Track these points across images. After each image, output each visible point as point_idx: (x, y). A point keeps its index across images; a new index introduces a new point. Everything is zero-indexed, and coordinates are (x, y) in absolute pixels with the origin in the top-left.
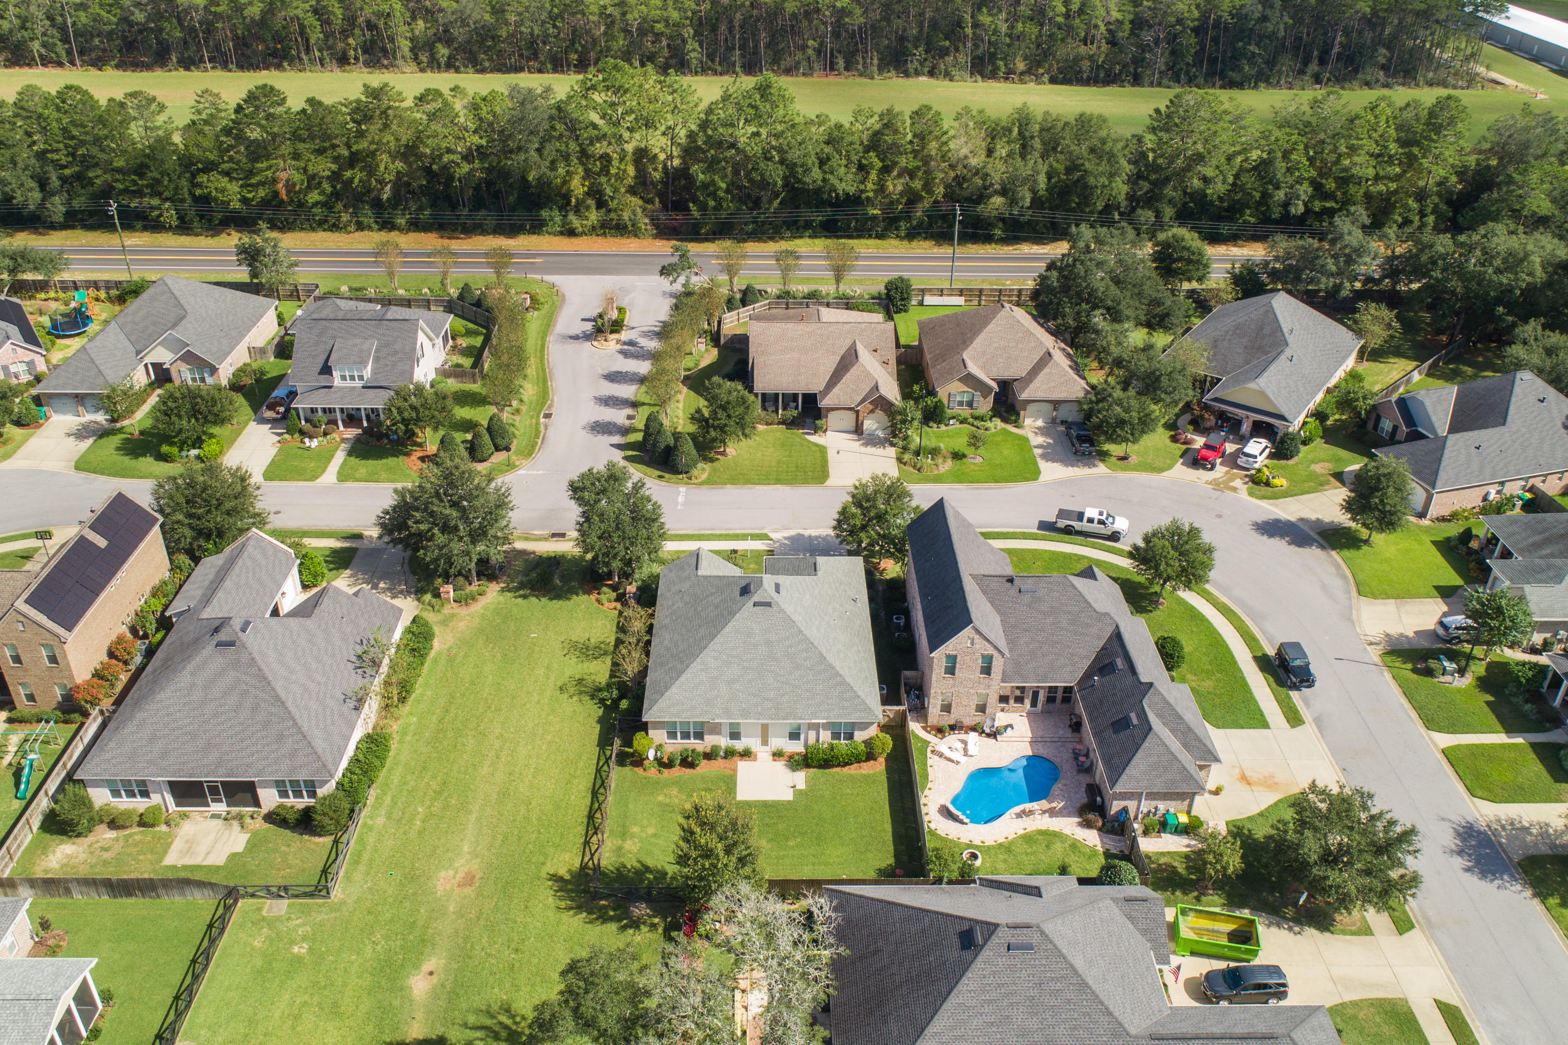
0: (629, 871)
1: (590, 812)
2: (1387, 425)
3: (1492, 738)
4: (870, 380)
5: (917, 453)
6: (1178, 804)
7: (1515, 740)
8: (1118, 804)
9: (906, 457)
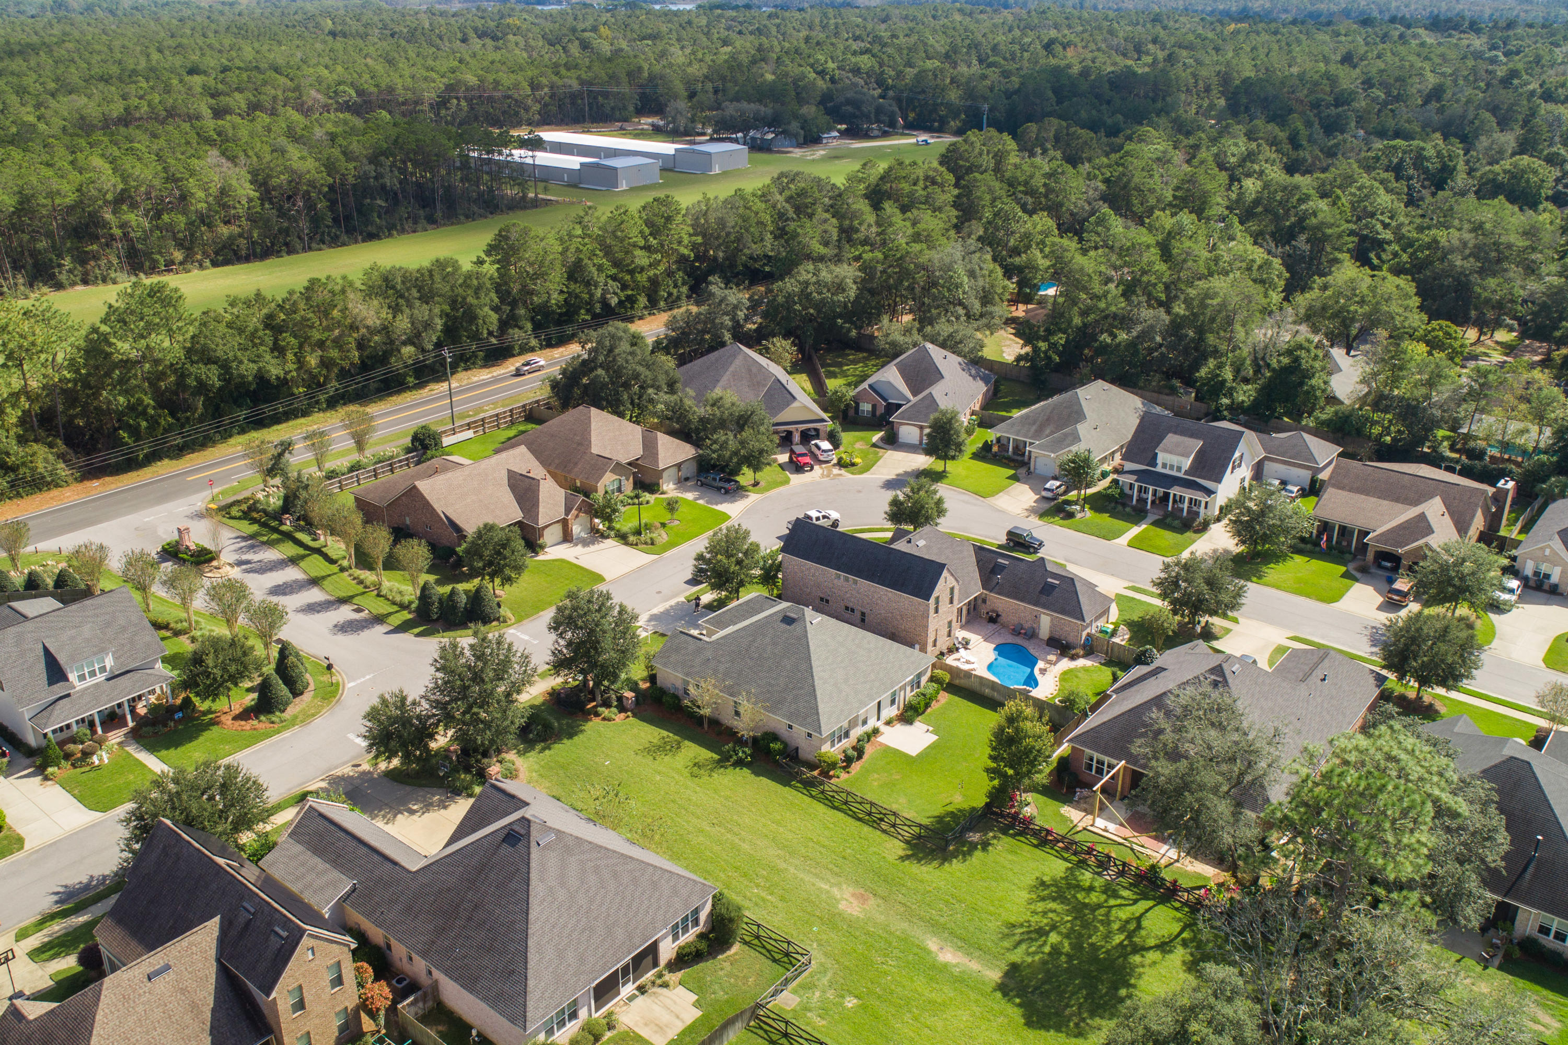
1: (853, 818)
2: (866, 407)
3: (1135, 530)
4: (560, 494)
5: (638, 532)
6: (1104, 619)
7: (1144, 526)
8: (1084, 634)
9: (632, 539)
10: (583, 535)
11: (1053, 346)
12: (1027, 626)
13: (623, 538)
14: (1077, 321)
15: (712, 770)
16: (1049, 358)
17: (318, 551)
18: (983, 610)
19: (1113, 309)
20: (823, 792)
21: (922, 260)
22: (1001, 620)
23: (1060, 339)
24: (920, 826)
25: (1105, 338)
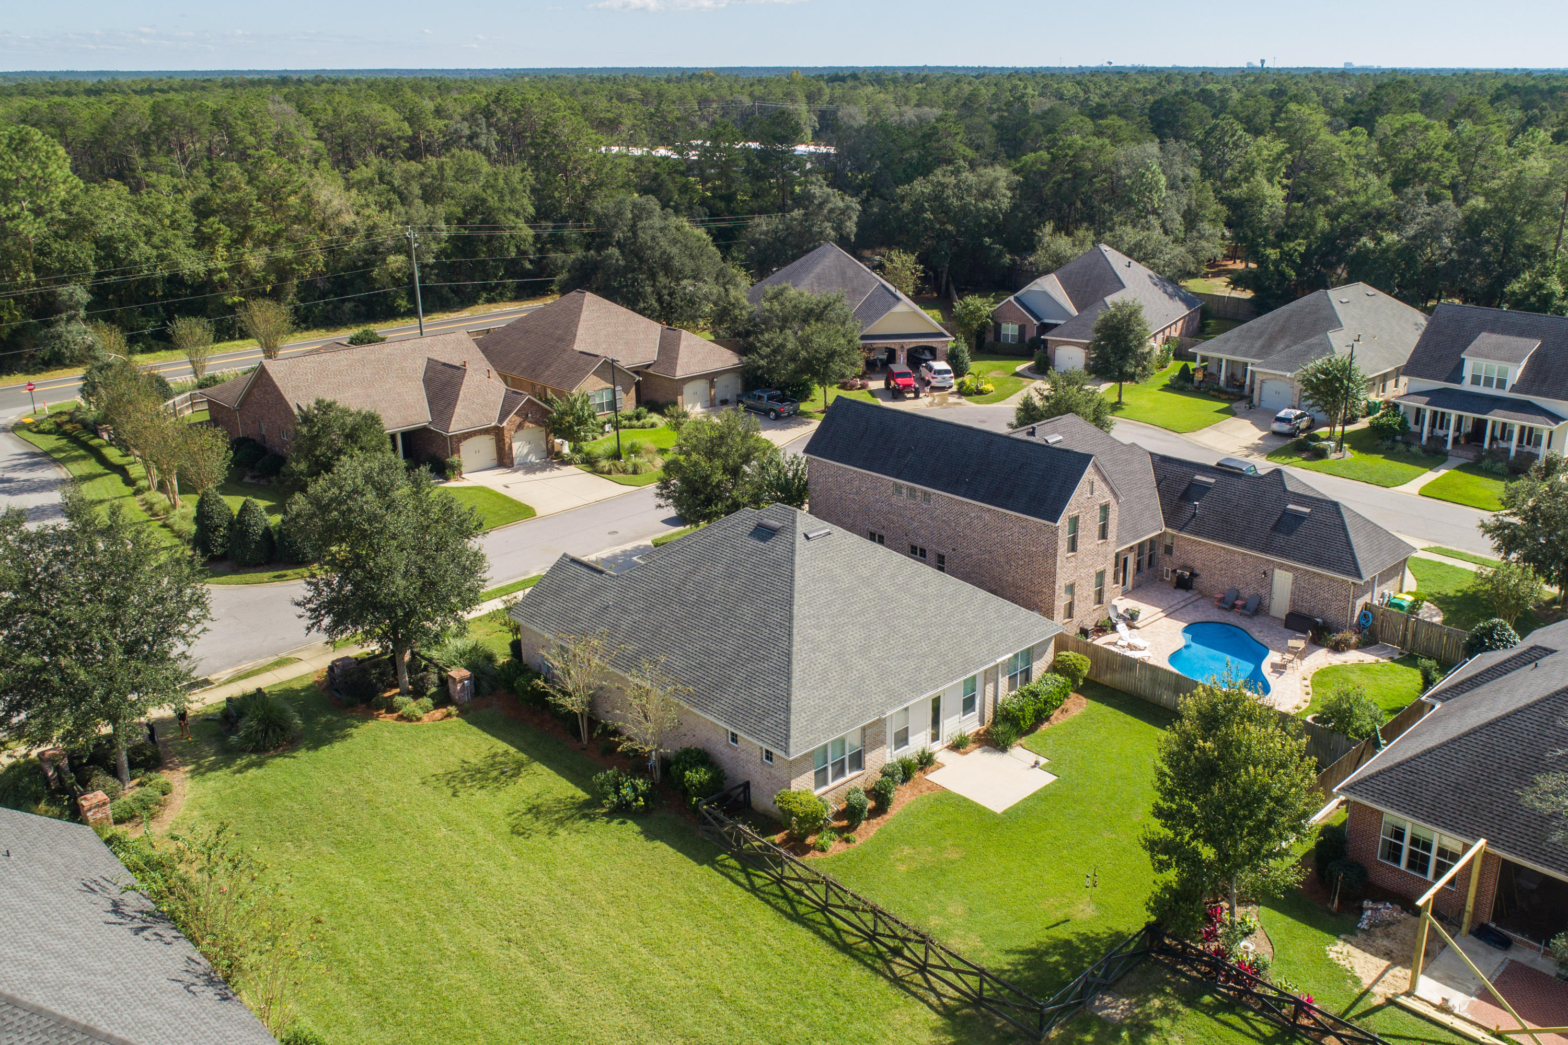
0: (1016, 972)
1: (834, 944)
2: (1010, 329)
3: (1429, 476)
4: (497, 389)
5: (617, 456)
6: (1394, 583)
7: (1443, 472)
8: (1360, 603)
9: (605, 464)
10: (533, 458)
11: (1286, 257)
12: (1247, 592)
13: (590, 463)
14: (1323, 224)
15: (560, 822)
16: (1282, 274)
17: (121, 470)
18: (1167, 565)
19: (1377, 203)
20: (779, 881)
21: (1106, 159)
22: (1197, 582)
23: (1299, 246)
24: (981, 972)
25: (1366, 241)
